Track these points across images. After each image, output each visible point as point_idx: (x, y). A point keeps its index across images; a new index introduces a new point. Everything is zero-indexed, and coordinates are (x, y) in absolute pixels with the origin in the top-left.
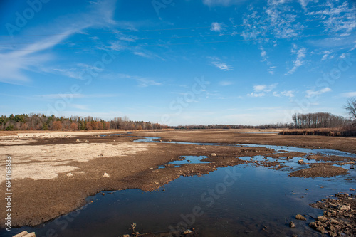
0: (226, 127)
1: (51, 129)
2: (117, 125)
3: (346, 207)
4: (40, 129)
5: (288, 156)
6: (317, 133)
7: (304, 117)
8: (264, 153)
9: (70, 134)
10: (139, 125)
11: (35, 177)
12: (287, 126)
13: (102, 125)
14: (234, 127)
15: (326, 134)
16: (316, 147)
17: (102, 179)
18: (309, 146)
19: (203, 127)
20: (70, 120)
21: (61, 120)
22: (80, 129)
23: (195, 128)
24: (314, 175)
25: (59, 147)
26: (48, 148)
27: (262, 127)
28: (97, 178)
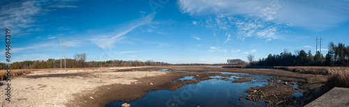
0: (198, 65)
1: (121, 66)
2: (148, 64)
3: (255, 91)
4: (118, 66)
5: (230, 76)
6: (237, 67)
7: (231, 61)
8: (219, 75)
9: (129, 68)
10: (158, 64)
11: (122, 83)
12: (225, 64)
13: (142, 64)
14: (202, 65)
15: (240, 67)
16: (239, 72)
17: (150, 85)
18: (237, 72)
19: (188, 65)
20: (128, 62)
21: (125, 62)
22: (133, 66)
23: (184, 65)
24: (241, 82)
25: (127, 73)
26: (123, 73)
27: (215, 65)
28: (147, 85)
